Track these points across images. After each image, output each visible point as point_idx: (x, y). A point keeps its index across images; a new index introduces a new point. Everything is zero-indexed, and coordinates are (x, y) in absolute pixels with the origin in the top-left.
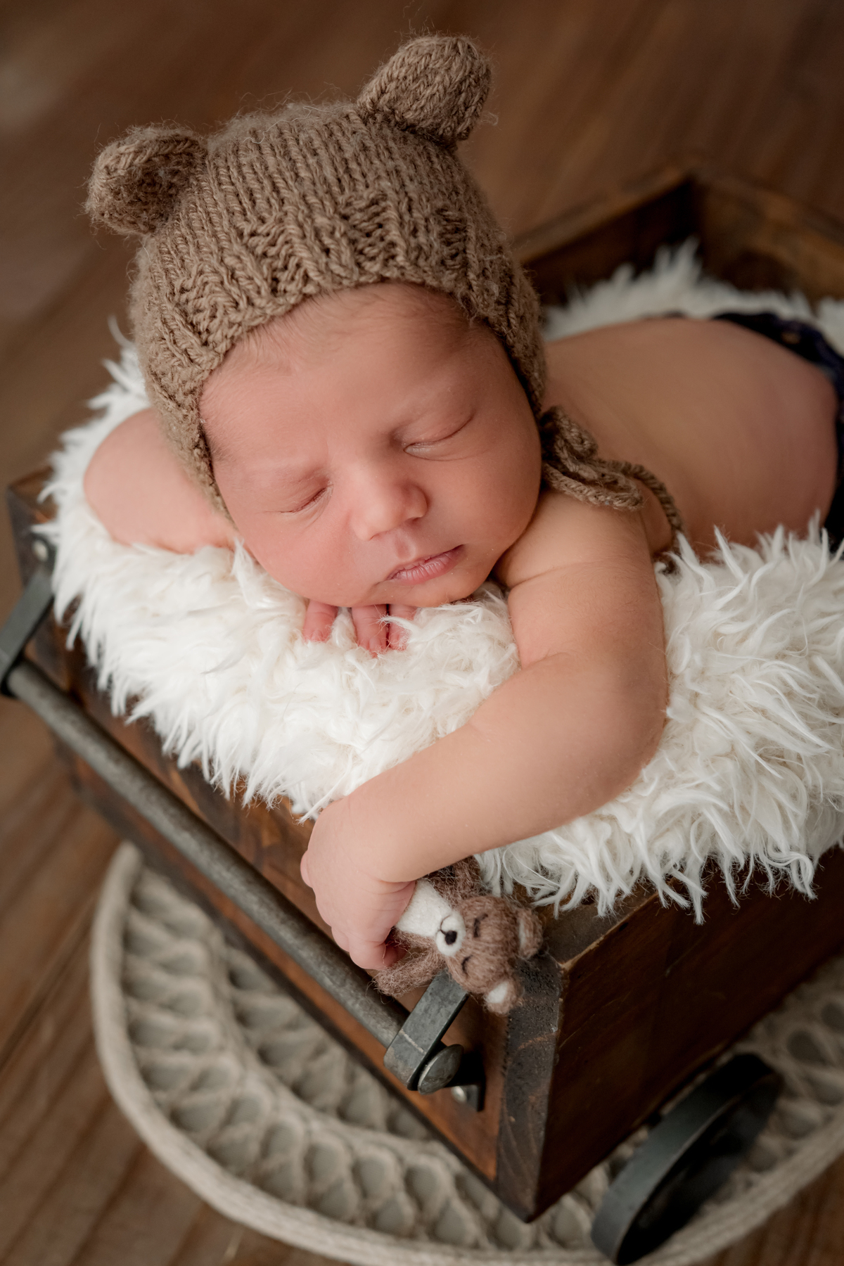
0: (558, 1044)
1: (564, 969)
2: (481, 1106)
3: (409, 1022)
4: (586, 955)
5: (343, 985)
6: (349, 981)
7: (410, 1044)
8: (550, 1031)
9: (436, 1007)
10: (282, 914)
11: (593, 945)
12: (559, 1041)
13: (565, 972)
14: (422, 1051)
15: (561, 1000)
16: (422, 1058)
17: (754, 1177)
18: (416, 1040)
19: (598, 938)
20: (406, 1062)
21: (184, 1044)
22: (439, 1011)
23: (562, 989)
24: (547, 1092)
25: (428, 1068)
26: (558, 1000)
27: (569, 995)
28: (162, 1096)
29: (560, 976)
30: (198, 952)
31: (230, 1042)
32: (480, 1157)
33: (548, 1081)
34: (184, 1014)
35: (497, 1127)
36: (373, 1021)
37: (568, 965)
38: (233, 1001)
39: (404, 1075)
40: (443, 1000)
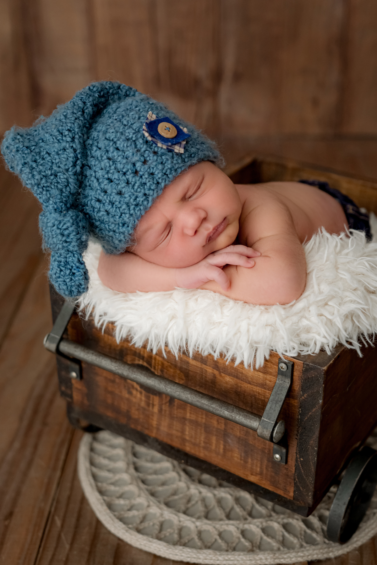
0: (322, 409)
1: (324, 370)
2: (286, 462)
3: (264, 414)
4: (330, 365)
7: (267, 421)
8: (319, 403)
9: (274, 405)
11: (331, 362)
12: (323, 406)
14: (272, 422)
15: (323, 385)
16: (273, 425)
18: (269, 419)
19: (332, 359)
20: (267, 429)
22: (276, 406)
23: (324, 380)
24: (318, 435)
25: (275, 432)
27: (326, 383)
28: (130, 526)
29: (323, 373)
30: (126, 477)
31: (151, 503)
32: (285, 490)
33: (319, 429)
34: (128, 499)
35: (294, 468)
36: (249, 420)
37: (325, 368)
38: (147, 490)
39: (267, 434)
40: (276, 402)
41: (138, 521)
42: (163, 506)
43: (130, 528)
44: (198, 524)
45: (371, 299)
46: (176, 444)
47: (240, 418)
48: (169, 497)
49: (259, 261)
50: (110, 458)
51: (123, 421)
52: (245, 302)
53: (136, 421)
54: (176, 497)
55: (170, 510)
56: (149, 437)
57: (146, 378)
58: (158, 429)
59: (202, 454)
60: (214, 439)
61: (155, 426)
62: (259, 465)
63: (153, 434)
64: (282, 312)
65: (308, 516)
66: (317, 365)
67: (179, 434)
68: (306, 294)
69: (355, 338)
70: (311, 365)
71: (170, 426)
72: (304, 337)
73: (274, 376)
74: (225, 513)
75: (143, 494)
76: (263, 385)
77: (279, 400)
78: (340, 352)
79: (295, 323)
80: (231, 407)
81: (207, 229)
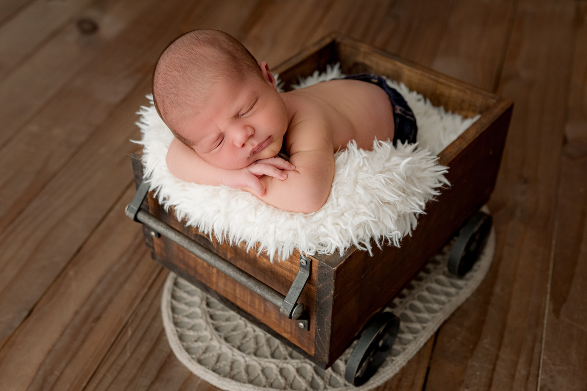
0: (334, 297)
1: (334, 270)
2: (309, 329)
3: (287, 297)
4: (340, 266)
5: (264, 291)
6: (265, 289)
7: (288, 304)
8: (331, 293)
9: (295, 291)
11: (342, 262)
12: (334, 296)
14: (292, 305)
16: (292, 308)
17: (394, 358)
18: (290, 302)
19: (343, 260)
20: (287, 309)
21: (198, 340)
23: (334, 277)
24: (331, 316)
25: (294, 310)
26: (333, 281)
27: (336, 279)
28: (194, 356)
29: (333, 272)
30: (198, 311)
31: (214, 337)
32: (309, 349)
33: (331, 311)
34: (197, 330)
35: (314, 335)
36: (275, 300)
37: (335, 268)
38: (213, 324)
39: (287, 313)
40: (297, 289)
41: (201, 352)
42: (223, 341)
43: (193, 358)
44: (247, 359)
45: (384, 211)
46: (231, 298)
47: (268, 296)
48: (229, 332)
49: (291, 174)
50: (188, 293)
51: (192, 273)
52: (276, 208)
53: (201, 276)
54: (234, 333)
55: (228, 344)
56: (211, 289)
57: (200, 253)
58: (217, 285)
59: (249, 309)
60: (257, 301)
61: (215, 282)
62: (289, 327)
63: (214, 288)
64: (304, 220)
65: (326, 368)
66: (329, 265)
67: (232, 292)
68: (326, 205)
69: (368, 240)
70: (324, 265)
71: (225, 285)
72: (323, 240)
73: (298, 266)
74: (271, 351)
75: (208, 329)
76: (290, 271)
77: (299, 287)
78: (351, 253)
79: (314, 229)
80: (263, 287)
81: (253, 145)
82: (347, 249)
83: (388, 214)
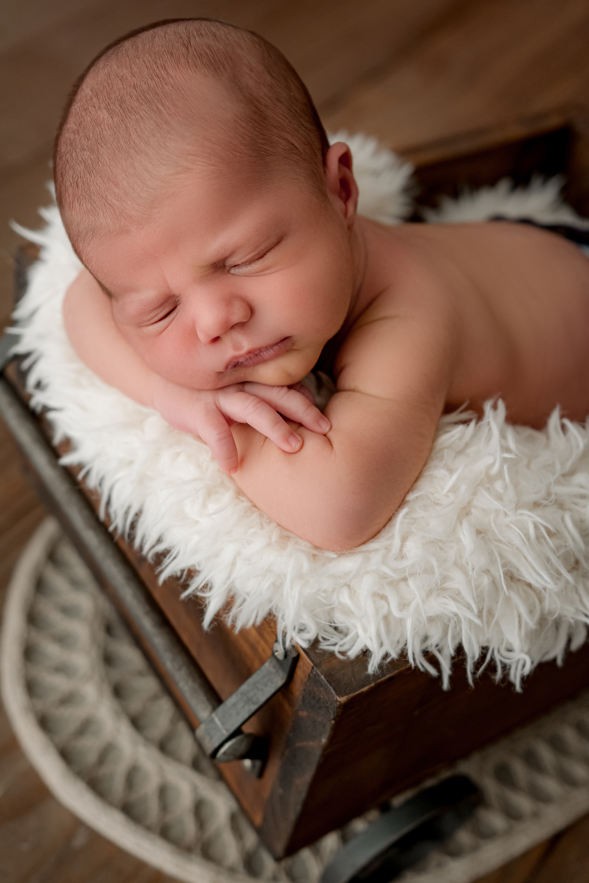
0: (325, 751)
1: (340, 702)
2: (261, 774)
3: (221, 709)
4: (358, 695)
5: (179, 669)
7: (217, 725)
8: (320, 741)
9: (242, 704)
10: (148, 608)
11: (365, 689)
12: (326, 748)
13: (340, 704)
14: (225, 732)
15: (333, 722)
16: (223, 738)
17: (446, 859)
18: (223, 723)
19: (370, 684)
20: (211, 738)
21: (62, 669)
22: (243, 707)
23: (336, 715)
24: (309, 781)
25: (227, 746)
26: (330, 721)
27: (339, 721)
29: (336, 705)
37: (343, 699)
39: (210, 747)
40: (249, 701)
42: (108, 692)
44: (141, 751)
45: (508, 599)
52: (255, 506)
64: (306, 565)
66: (331, 685)
68: (373, 545)
70: (322, 679)
73: (268, 651)
76: (253, 648)
77: (254, 699)
78: (396, 672)
79: (325, 591)
80: (181, 659)
81: (237, 347)
82: (389, 660)
83: (518, 611)
